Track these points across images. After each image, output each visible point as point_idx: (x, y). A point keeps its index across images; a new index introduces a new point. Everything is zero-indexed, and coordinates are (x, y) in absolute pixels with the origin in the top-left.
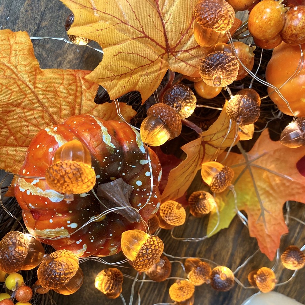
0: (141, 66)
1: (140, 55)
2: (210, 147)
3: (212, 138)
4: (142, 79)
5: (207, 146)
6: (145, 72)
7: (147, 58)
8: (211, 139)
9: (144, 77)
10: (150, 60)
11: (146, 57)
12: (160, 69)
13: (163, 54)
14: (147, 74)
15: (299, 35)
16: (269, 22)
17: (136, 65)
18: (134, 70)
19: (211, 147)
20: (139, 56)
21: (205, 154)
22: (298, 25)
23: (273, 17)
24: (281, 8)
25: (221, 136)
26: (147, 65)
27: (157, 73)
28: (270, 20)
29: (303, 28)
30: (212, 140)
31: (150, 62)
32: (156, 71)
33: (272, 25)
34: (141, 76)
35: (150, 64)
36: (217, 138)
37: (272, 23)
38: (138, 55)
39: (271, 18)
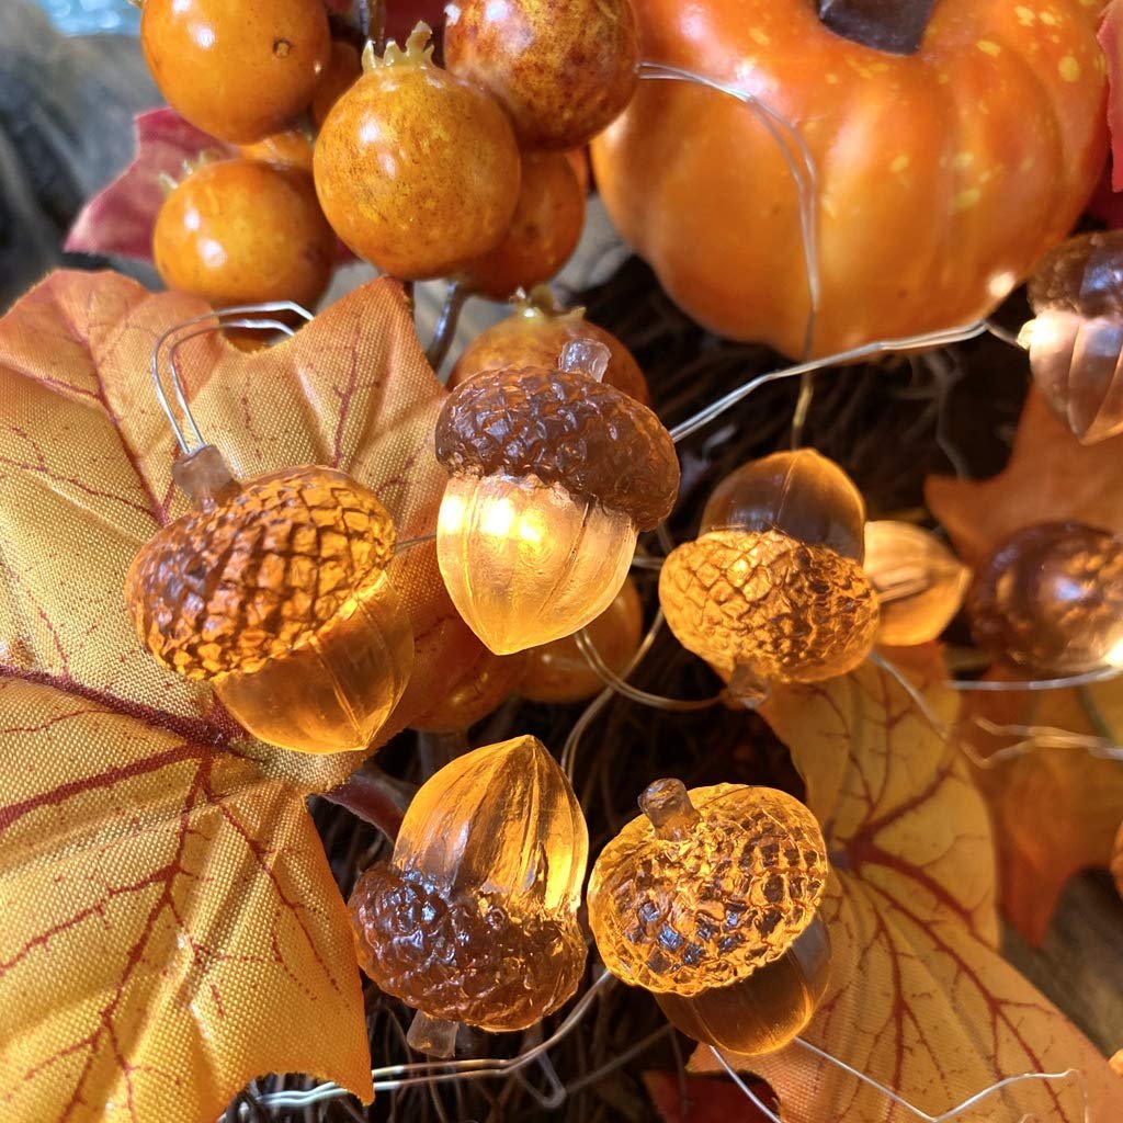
0: (125, 960)
1: (56, 929)
2: (908, 824)
3: (866, 785)
4: (200, 1007)
5: (887, 841)
6: (189, 955)
7: (112, 893)
8: (868, 798)
9: (205, 991)
10: (144, 884)
11: (103, 893)
12: (258, 849)
13: (203, 779)
14: (205, 955)
15: (587, 42)
16: (425, 144)
17: (90, 989)
18: (108, 1023)
19: (910, 816)
20: (54, 940)
21: (930, 873)
22: (534, 29)
23: (410, 117)
24: (399, 62)
25: (882, 730)
26: (153, 917)
27: (262, 882)
28: (416, 137)
29: (565, 9)
30: (875, 794)
31: (154, 891)
32: (243, 881)
33: (446, 137)
34: (184, 997)
35: (166, 898)
36: (881, 762)
37: (438, 132)
38: (42, 940)
39: (407, 125)
